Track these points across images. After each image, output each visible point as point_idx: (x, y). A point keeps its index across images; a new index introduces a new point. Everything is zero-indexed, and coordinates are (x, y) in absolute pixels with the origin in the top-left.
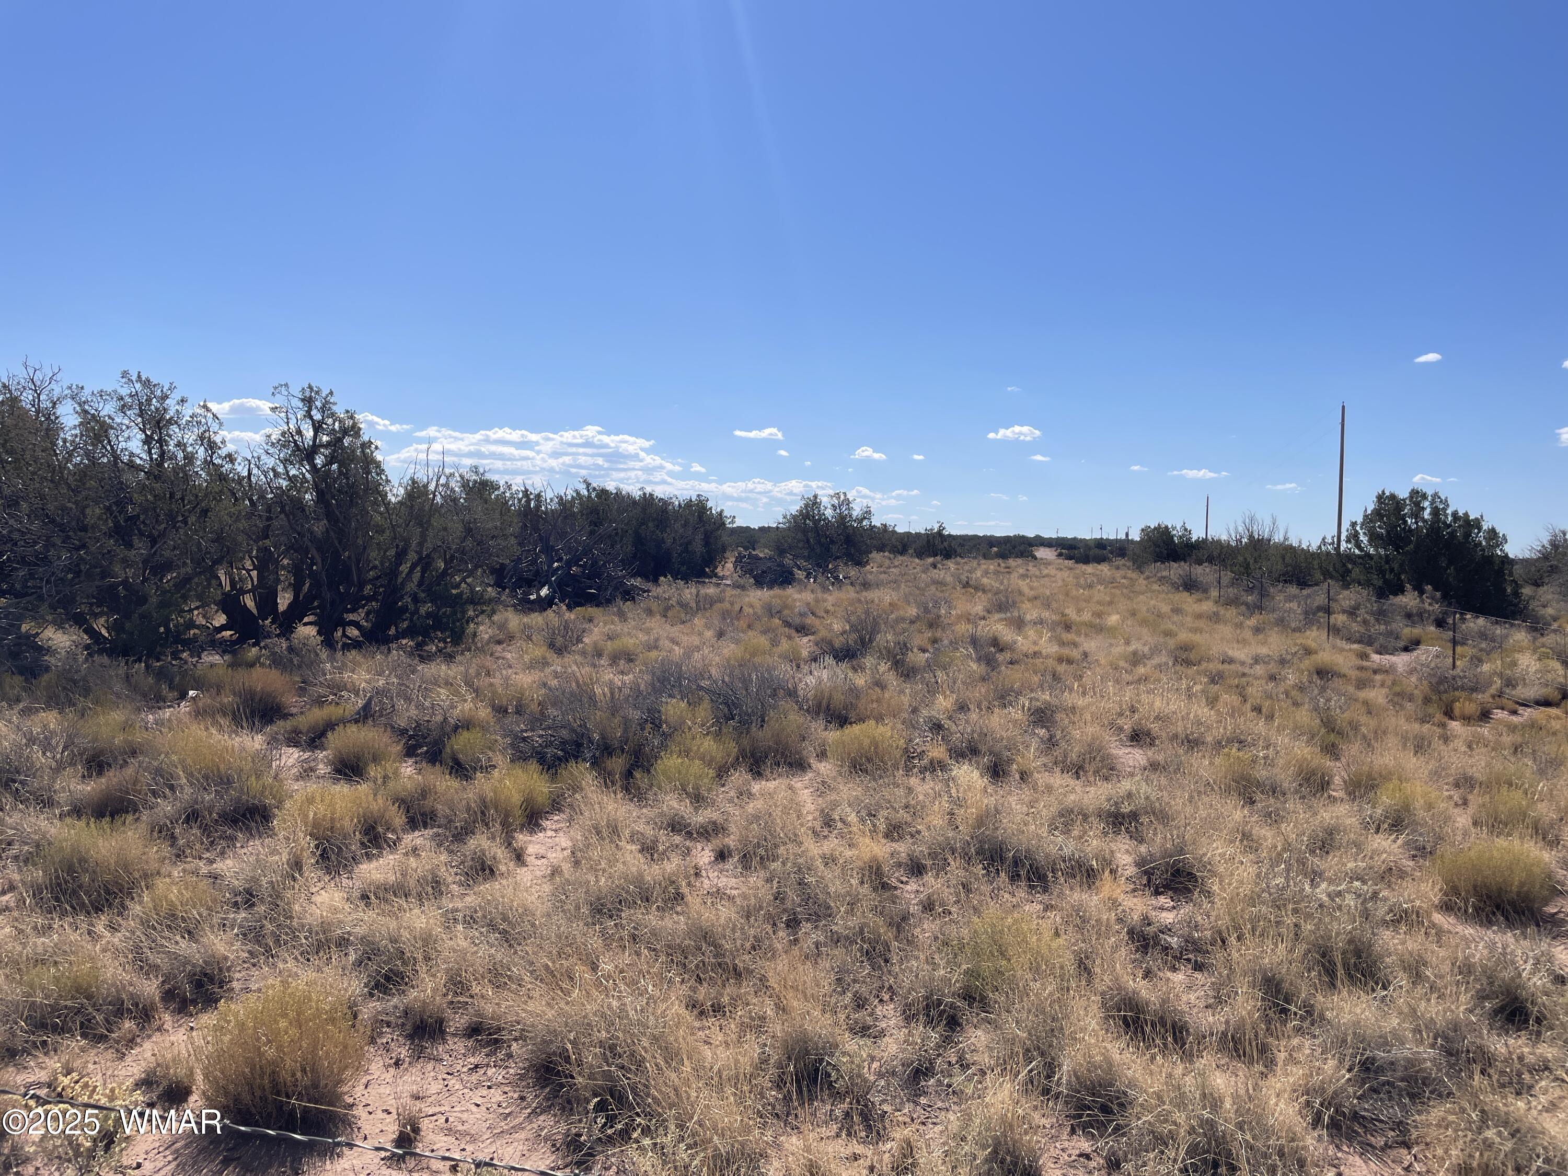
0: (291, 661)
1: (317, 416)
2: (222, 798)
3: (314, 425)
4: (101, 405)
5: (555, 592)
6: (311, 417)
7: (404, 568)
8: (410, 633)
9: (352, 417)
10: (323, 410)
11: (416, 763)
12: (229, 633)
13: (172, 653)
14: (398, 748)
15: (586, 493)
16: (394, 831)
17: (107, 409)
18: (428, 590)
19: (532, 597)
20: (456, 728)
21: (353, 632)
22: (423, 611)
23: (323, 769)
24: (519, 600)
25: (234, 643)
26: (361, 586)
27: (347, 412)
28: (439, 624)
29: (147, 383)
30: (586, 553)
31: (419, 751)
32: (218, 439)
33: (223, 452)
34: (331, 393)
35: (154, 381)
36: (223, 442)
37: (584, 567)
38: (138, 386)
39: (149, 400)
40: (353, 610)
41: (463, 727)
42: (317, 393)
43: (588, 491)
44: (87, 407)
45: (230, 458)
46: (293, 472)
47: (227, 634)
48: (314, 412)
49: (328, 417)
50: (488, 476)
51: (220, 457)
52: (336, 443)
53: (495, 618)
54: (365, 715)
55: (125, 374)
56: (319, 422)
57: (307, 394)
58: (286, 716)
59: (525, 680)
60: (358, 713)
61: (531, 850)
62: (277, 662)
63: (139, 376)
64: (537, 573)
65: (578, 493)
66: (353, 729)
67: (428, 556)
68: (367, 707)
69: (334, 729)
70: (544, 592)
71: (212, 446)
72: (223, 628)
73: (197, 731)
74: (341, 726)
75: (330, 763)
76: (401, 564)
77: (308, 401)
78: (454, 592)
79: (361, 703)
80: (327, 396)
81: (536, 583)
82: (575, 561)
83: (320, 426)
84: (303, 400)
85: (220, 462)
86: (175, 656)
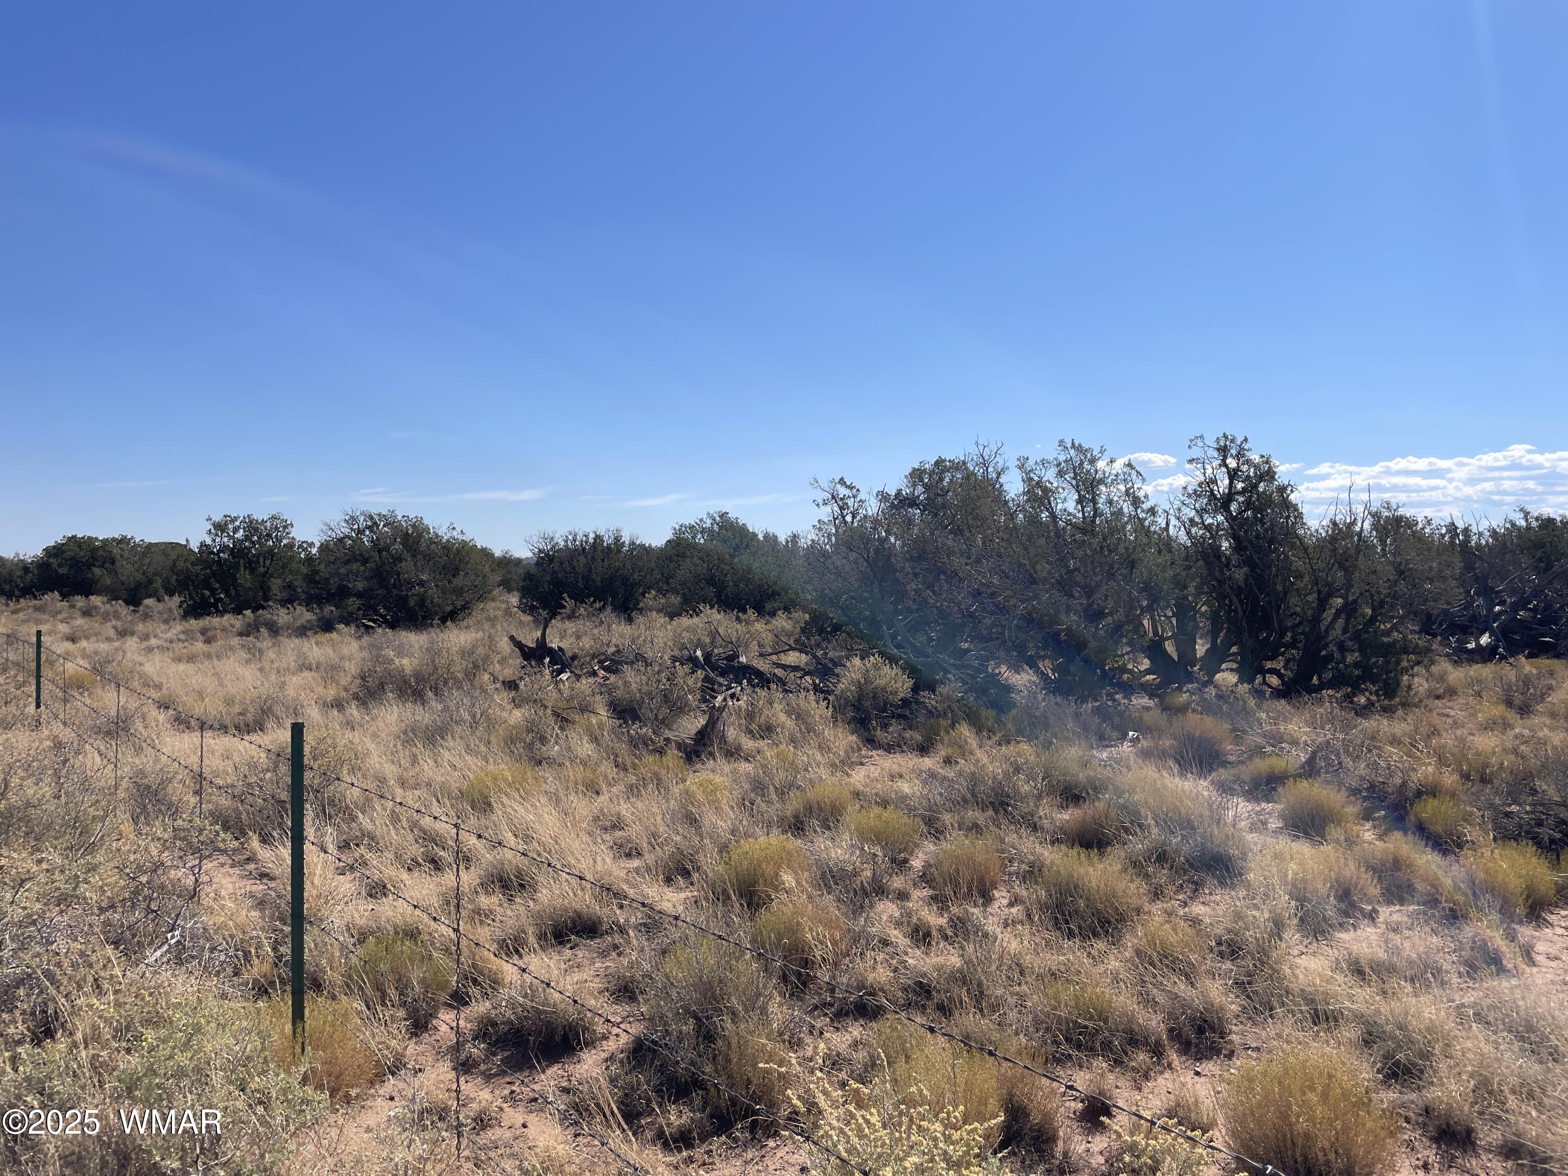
0: (1220, 708)
1: (1232, 463)
2: (1187, 841)
3: (1229, 473)
4: (1043, 472)
5: (1498, 640)
6: (1226, 466)
7: (1328, 615)
8: (1334, 684)
9: (1267, 462)
10: (1238, 456)
11: (1375, 828)
12: (1152, 677)
13: (1108, 695)
14: (1352, 810)
15: (1524, 524)
16: (1369, 902)
17: (1050, 475)
18: (1357, 636)
19: (1469, 646)
20: (1419, 794)
21: (1274, 680)
22: (1350, 659)
23: (1274, 824)
24: (1453, 649)
25: (1159, 686)
26: (1282, 634)
27: (1262, 456)
28: (1368, 675)
29: (1079, 449)
30: (1536, 594)
31: (1376, 815)
32: (1141, 494)
33: (1145, 506)
34: (1246, 440)
35: (1086, 446)
36: (1146, 496)
37: (1535, 610)
38: (1072, 452)
39: (1082, 463)
40: (1272, 658)
41: (1427, 793)
42: (1232, 441)
43: (1527, 520)
44: (1032, 475)
45: (1152, 511)
46: (1209, 521)
47: (1150, 677)
48: (1229, 461)
49: (1243, 464)
50: (1401, 512)
51: (1143, 511)
52: (1252, 487)
53: (1434, 669)
54: (1310, 770)
55: (1061, 443)
56: (1234, 470)
57: (1222, 443)
58: (1225, 764)
59: (1486, 742)
60: (1303, 767)
61: (1540, 947)
62: (1207, 708)
63: (1073, 443)
64: (1474, 618)
65: (1513, 524)
66: (1304, 784)
67: (1355, 601)
68: (1312, 760)
69: (1284, 783)
70: (1485, 640)
71: (1136, 502)
72: (1148, 672)
73: (1150, 772)
74: (1291, 779)
75: (1282, 816)
76: (1325, 610)
77: (1223, 451)
78: (1386, 640)
79: (1303, 758)
80: (1242, 443)
81: (1474, 630)
82: (1522, 604)
83: (1236, 473)
84: (1218, 450)
85: (1144, 515)
86: (1110, 696)
